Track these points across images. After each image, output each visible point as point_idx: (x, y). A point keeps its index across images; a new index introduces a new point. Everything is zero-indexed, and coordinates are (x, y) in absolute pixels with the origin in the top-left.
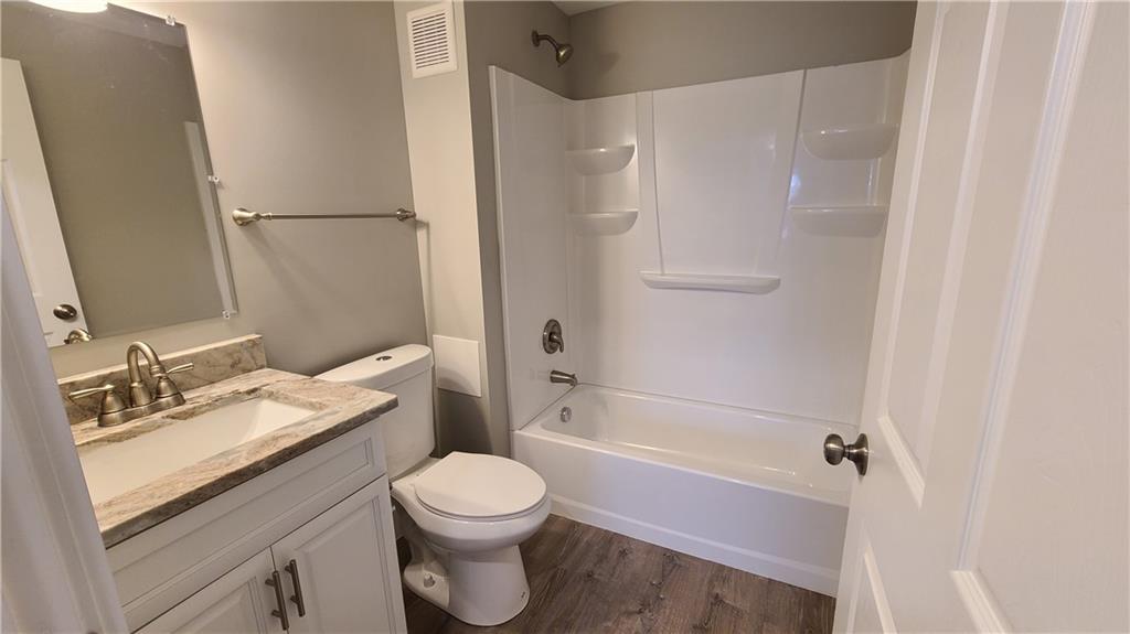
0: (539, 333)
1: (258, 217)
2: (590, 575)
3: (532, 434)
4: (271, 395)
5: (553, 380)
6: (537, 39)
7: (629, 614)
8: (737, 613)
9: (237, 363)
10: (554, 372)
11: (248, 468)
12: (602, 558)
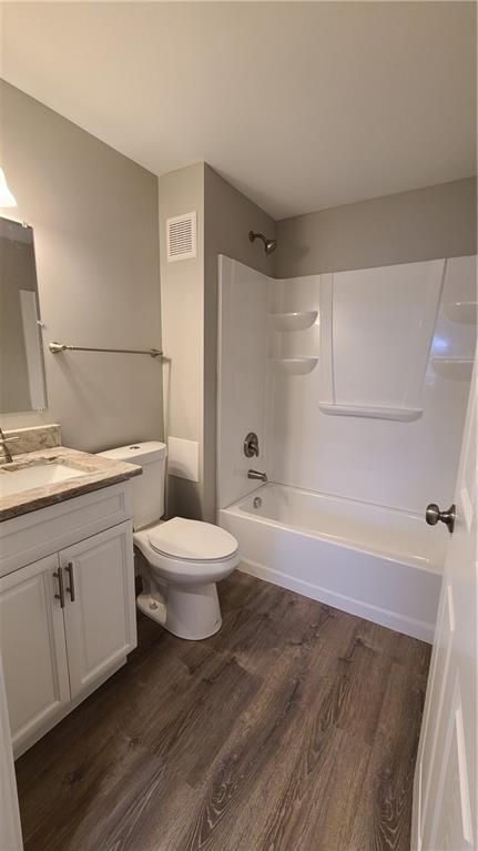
0: (241, 442)
1: (65, 348)
2: (266, 615)
3: (232, 512)
4: (63, 462)
5: (250, 477)
6: (253, 237)
7: (292, 644)
8: (373, 654)
9: (43, 441)
10: (251, 471)
11: (50, 498)
12: (276, 605)
